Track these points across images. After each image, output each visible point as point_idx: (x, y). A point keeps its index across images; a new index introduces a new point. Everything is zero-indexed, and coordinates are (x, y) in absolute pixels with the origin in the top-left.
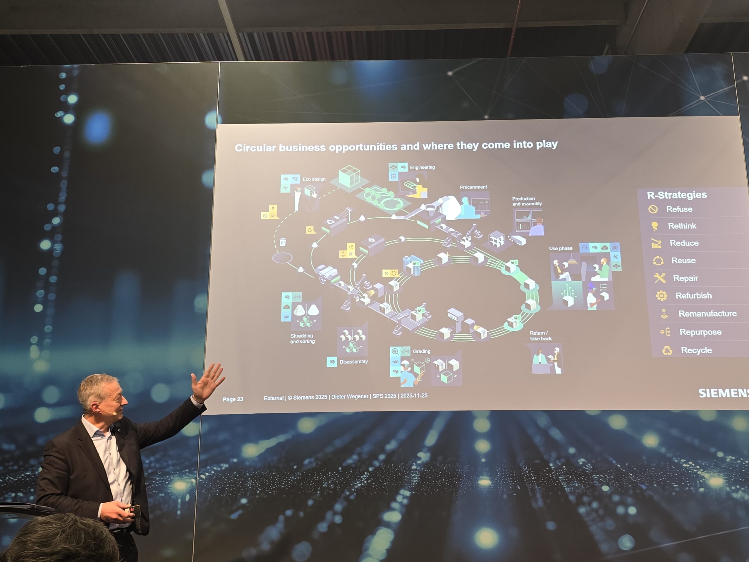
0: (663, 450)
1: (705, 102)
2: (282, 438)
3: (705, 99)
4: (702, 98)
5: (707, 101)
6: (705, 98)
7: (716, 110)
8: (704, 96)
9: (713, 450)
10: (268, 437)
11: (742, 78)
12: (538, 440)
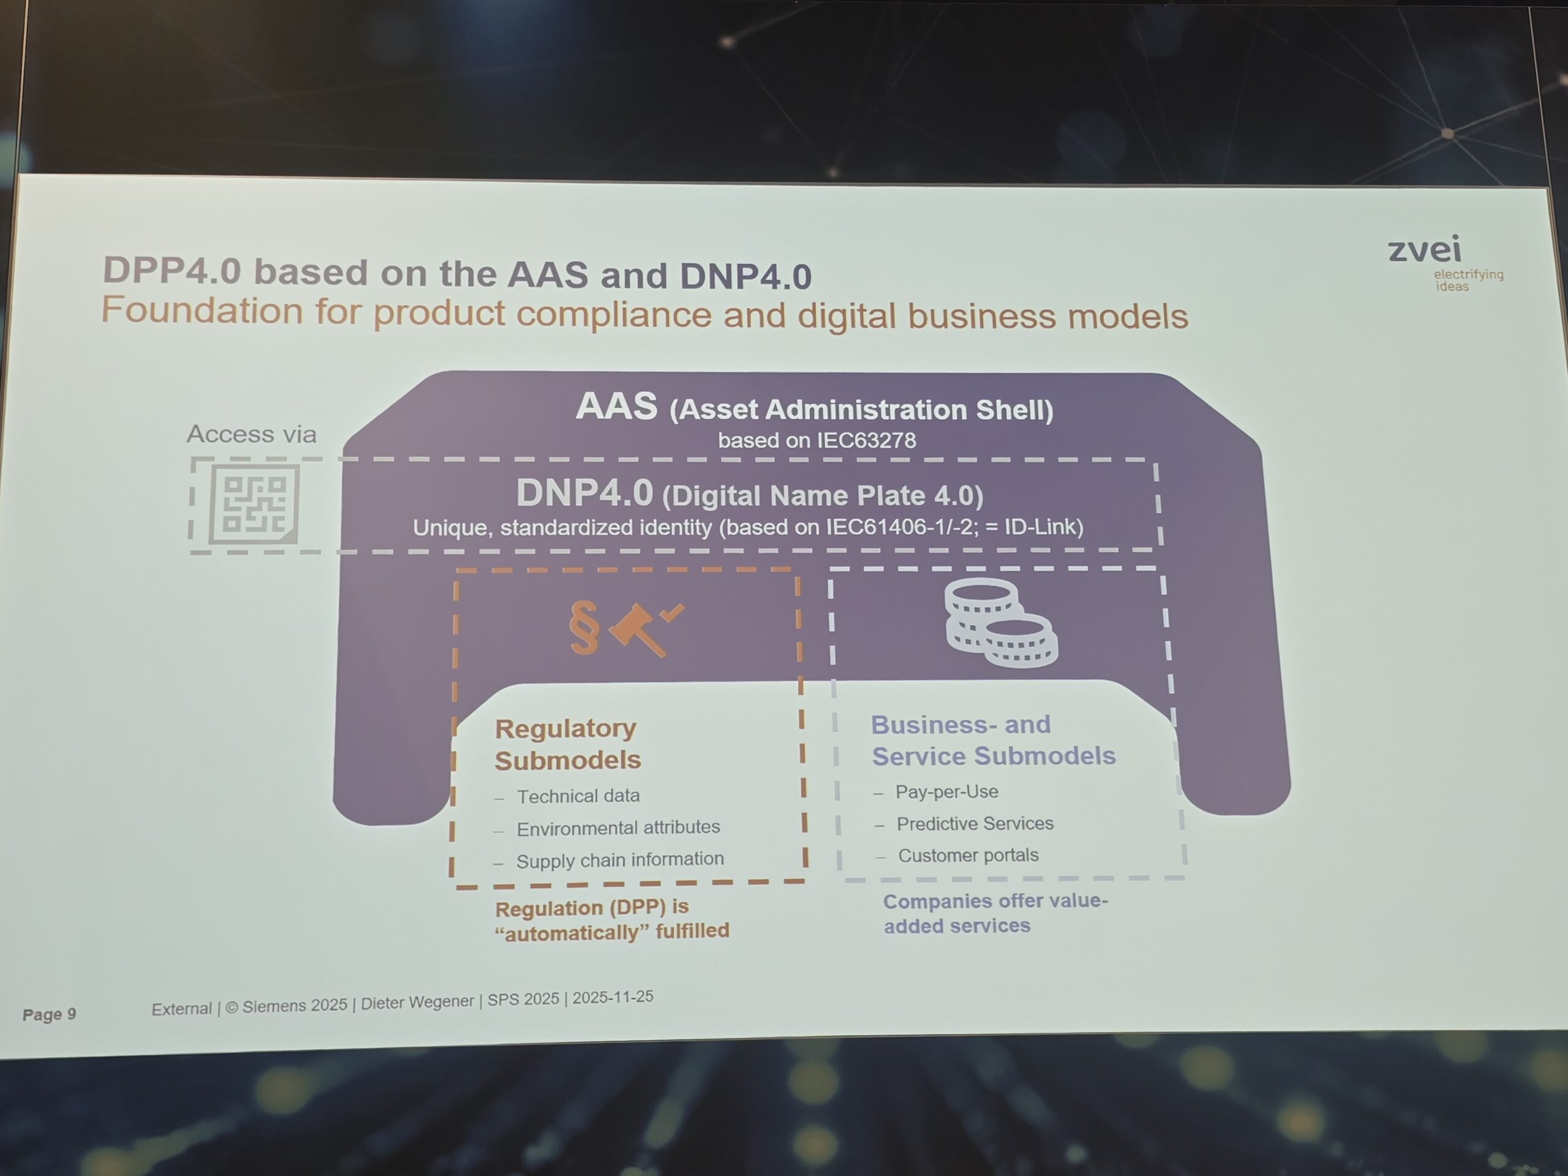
0: (1337, 1150)
1: (1455, 143)
2: (204, 1131)
3: (1455, 137)
4: (1448, 133)
5: (1461, 141)
6: (1456, 133)
7: (1488, 171)
8: (1453, 128)
9: (1477, 1148)
10: (162, 1127)
11: (1555, 79)
12: (977, 1124)
